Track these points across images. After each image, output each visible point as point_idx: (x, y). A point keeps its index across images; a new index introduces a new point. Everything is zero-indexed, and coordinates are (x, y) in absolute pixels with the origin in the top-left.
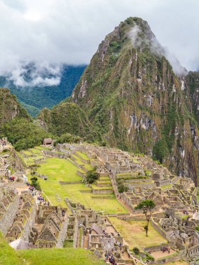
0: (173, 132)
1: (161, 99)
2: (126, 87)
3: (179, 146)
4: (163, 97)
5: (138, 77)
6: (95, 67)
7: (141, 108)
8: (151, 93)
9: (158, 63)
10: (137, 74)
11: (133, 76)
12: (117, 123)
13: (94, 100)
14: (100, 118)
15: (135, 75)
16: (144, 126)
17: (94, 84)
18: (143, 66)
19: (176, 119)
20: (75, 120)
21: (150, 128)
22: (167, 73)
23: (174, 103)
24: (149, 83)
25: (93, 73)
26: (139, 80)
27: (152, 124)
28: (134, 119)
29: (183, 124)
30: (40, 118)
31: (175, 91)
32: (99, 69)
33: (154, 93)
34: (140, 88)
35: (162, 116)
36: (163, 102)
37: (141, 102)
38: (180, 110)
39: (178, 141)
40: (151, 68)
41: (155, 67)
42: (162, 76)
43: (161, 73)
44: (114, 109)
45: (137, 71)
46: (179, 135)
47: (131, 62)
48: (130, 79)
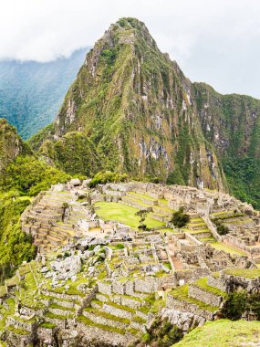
0: (188, 160)
1: (170, 119)
2: (131, 107)
3: (196, 176)
4: (173, 117)
5: (143, 94)
6: (84, 83)
7: (149, 133)
8: (160, 113)
9: (163, 75)
10: (142, 90)
11: (137, 92)
12: (127, 154)
13: (87, 125)
14: (104, 148)
15: (139, 91)
16: (154, 156)
17: (84, 105)
18: (147, 79)
19: (190, 143)
20: (84, 154)
21: (161, 157)
22: (174, 87)
23: (186, 124)
24: (156, 100)
25: (82, 91)
26: (145, 98)
27: (163, 152)
28: (143, 146)
29: (199, 149)
30: (44, 154)
31: (185, 108)
32: (90, 85)
33: (162, 112)
34: (146, 107)
35: (173, 141)
36: (173, 124)
37: (148, 125)
38: (193, 132)
39: (195, 170)
40: (156, 81)
41: (160, 79)
42: (169, 91)
43: (168, 87)
44: (122, 136)
45: (142, 86)
46: (196, 163)
47: (133, 75)
48: (135, 97)
